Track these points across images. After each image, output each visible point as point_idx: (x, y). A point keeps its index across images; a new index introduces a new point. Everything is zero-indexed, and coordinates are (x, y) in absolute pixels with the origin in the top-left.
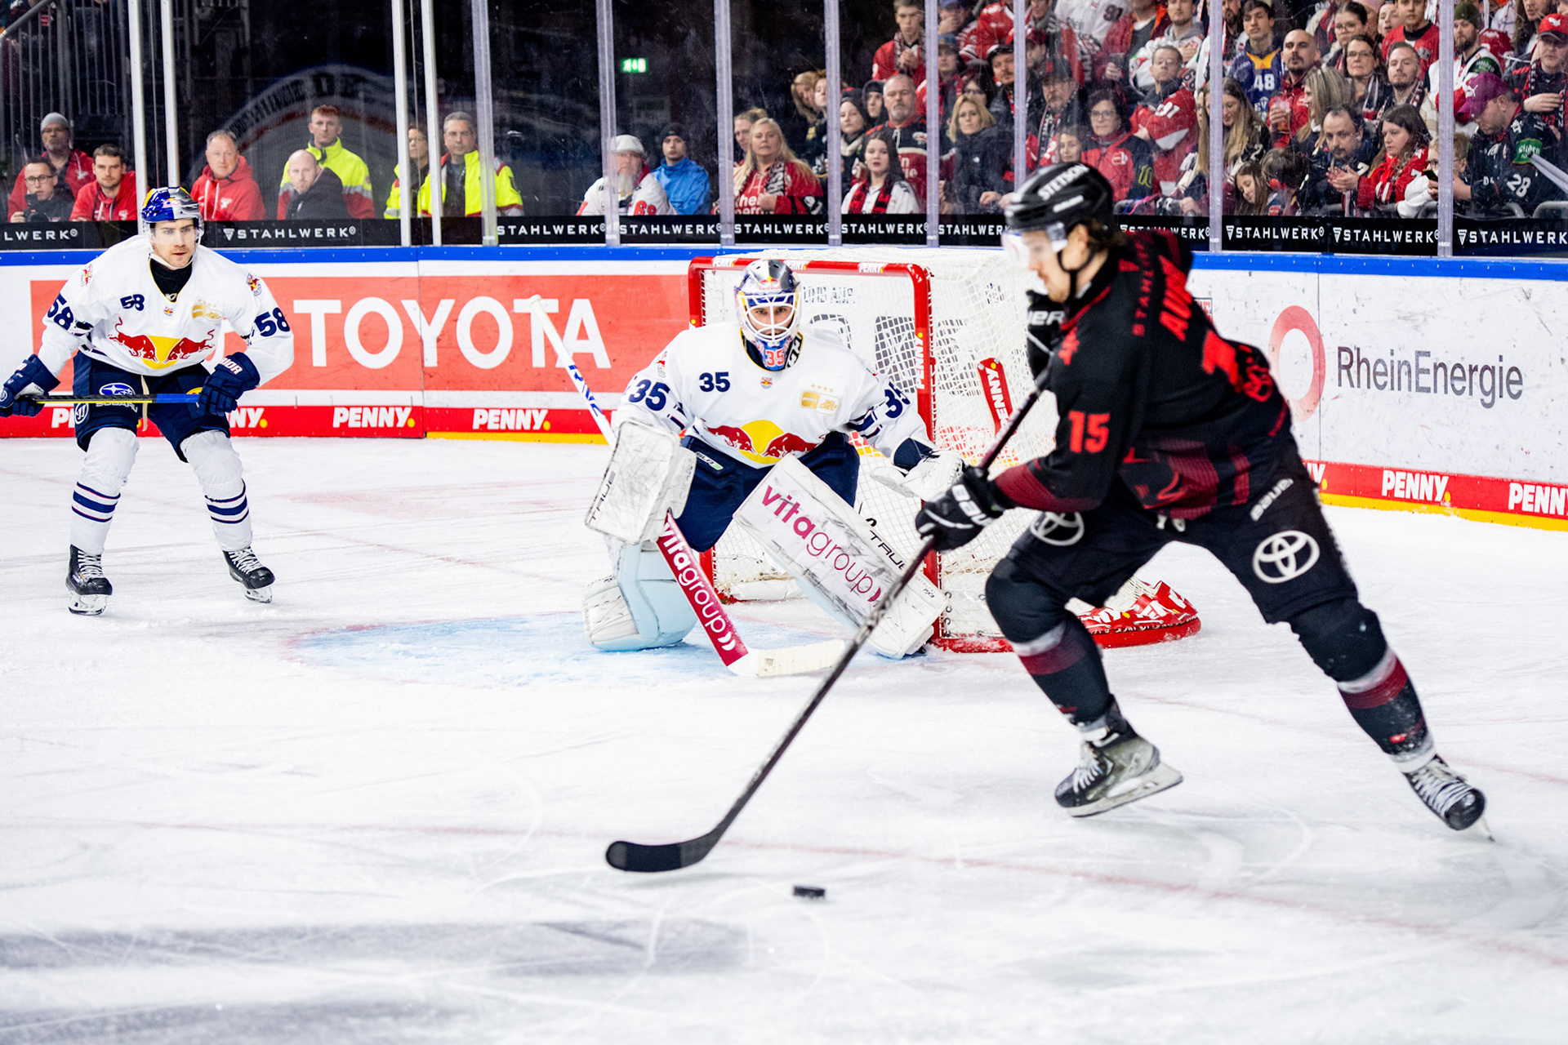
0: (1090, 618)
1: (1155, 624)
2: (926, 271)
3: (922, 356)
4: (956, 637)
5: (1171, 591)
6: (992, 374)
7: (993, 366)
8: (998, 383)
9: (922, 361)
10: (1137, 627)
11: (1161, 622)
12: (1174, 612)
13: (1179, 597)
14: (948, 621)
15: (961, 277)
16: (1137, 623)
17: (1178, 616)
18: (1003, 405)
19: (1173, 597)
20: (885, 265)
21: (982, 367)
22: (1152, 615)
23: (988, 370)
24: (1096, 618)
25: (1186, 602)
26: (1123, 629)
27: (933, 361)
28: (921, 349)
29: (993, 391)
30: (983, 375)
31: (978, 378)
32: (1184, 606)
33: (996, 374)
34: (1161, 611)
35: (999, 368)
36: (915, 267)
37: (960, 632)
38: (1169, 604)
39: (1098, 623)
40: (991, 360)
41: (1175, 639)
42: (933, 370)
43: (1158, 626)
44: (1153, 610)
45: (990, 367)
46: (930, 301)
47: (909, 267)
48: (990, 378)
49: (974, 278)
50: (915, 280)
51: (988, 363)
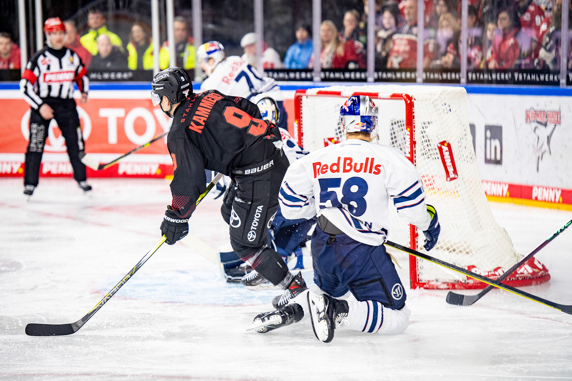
0: (493, 273)
1: (527, 277)
2: (412, 97)
3: (409, 140)
4: (425, 282)
5: (535, 260)
6: (445, 148)
7: (446, 144)
8: (448, 153)
9: (409, 143)
10: (518, 278)
11: (530, 275)
12: (536, 270)
13: (540, 263)
14: (421, 274)
15: (430, 100)
16: (517, 276)
17: (538, 273)
18: (451, 164)
19: (536, 263)
20: (391, 94)
21: (439, 145)
22: (525, 272)
23: (443, 147)
24: (497, 273)
25: (543, 266)
26: (510, 279)
27: (415, 143)
28: (409, 137)
29: (445, 157)
30: (440, 149)
31: (438, 151)
32: (541, 267)
33: (447, 149)
34: (530, 270)
35: (449, 146)
36: (407, 96)
37: (427, 279)
38: (533, 266)
39: (496, 275)
40: (445, 142)
41: (537, 284)
42: (415, 147)
43: (528, 278)
44: (525, 269)
45: (444, 145)
46: (414, 113)
47: (403, 95)
48: (444, 151)
49: (436, 100)
50: (406, 102)
51: (443, 143)
